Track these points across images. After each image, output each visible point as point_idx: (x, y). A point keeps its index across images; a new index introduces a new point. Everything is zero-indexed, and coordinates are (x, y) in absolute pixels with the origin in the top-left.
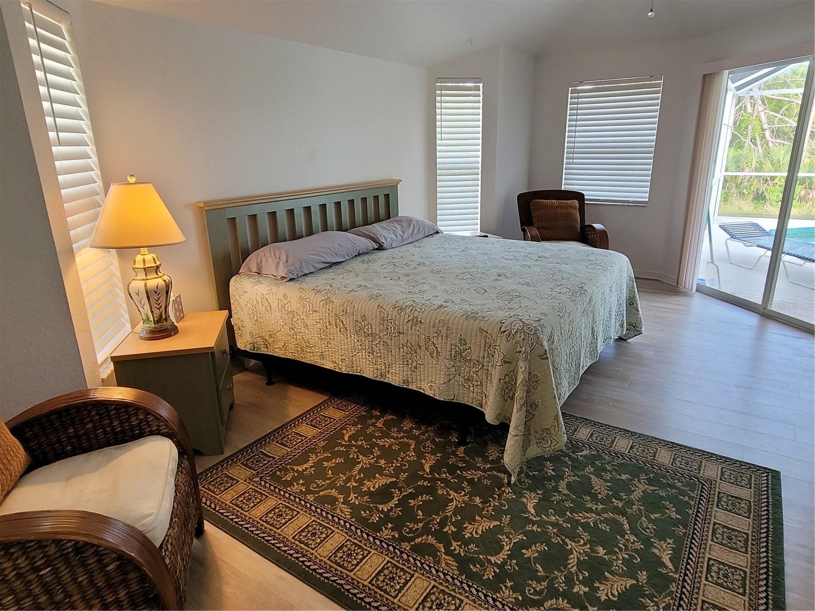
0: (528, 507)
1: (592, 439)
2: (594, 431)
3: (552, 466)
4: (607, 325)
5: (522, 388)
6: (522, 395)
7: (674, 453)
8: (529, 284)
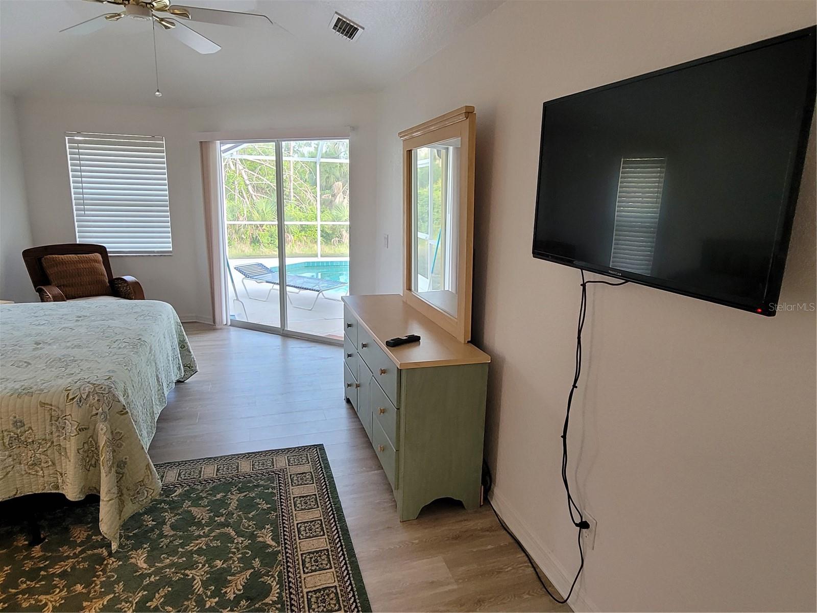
0: (139, 564)
1: (181, 478)
2: (180, 470)
3: (150, 518)
4: (167, 371)
5: (107, 449)
6: (108, 457)
7: (251, 461)
8: (80, 346)
